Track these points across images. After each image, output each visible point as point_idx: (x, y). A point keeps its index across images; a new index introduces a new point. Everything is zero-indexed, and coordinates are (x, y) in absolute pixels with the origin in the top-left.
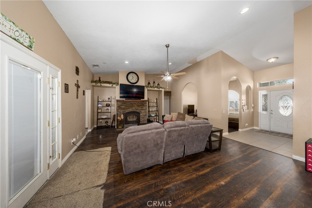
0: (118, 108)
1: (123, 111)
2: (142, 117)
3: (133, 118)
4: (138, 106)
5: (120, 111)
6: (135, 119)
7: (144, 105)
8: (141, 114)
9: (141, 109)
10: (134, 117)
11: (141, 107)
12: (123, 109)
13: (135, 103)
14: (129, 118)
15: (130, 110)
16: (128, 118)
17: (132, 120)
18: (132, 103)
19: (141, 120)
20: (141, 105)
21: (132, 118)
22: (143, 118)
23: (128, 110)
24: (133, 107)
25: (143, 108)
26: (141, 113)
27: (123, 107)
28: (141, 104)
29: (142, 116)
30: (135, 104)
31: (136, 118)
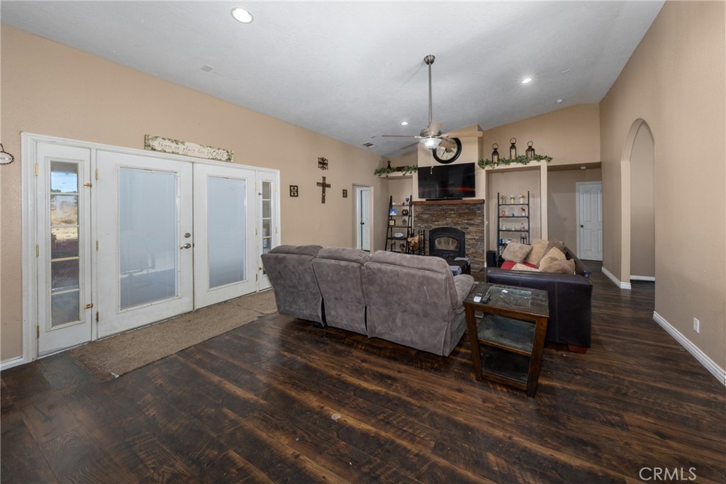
0: (416, 219)
1: (426, 225)
2: (469, 245)
3: (448, 244)
4: (460, 215)
5: (419, 225)
6: (452, 247)
7: (475, 214)
8: (467, 237)
9: (467, 224)
10: (451, 242)
11: (466, 217)
12: (426, 221)
13: (452, 207)
14: (440, 243)
15: (441, 224)
16: (436, 241)
17: (445, 248)
18: (445, 207)
19: (467, 252)
20: (465, 213)
21: (445, 242)
22: (473, 246)
23: (436, 223)
24: (447, 217)
25: (472, 222)
26: (468, 233)
27: (425, 216)
28: (467, 211)
29: (471, 242)
30: (452, 210)
31: (455, 245)
